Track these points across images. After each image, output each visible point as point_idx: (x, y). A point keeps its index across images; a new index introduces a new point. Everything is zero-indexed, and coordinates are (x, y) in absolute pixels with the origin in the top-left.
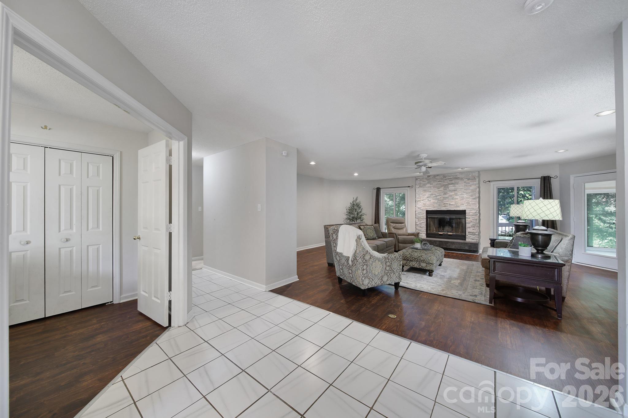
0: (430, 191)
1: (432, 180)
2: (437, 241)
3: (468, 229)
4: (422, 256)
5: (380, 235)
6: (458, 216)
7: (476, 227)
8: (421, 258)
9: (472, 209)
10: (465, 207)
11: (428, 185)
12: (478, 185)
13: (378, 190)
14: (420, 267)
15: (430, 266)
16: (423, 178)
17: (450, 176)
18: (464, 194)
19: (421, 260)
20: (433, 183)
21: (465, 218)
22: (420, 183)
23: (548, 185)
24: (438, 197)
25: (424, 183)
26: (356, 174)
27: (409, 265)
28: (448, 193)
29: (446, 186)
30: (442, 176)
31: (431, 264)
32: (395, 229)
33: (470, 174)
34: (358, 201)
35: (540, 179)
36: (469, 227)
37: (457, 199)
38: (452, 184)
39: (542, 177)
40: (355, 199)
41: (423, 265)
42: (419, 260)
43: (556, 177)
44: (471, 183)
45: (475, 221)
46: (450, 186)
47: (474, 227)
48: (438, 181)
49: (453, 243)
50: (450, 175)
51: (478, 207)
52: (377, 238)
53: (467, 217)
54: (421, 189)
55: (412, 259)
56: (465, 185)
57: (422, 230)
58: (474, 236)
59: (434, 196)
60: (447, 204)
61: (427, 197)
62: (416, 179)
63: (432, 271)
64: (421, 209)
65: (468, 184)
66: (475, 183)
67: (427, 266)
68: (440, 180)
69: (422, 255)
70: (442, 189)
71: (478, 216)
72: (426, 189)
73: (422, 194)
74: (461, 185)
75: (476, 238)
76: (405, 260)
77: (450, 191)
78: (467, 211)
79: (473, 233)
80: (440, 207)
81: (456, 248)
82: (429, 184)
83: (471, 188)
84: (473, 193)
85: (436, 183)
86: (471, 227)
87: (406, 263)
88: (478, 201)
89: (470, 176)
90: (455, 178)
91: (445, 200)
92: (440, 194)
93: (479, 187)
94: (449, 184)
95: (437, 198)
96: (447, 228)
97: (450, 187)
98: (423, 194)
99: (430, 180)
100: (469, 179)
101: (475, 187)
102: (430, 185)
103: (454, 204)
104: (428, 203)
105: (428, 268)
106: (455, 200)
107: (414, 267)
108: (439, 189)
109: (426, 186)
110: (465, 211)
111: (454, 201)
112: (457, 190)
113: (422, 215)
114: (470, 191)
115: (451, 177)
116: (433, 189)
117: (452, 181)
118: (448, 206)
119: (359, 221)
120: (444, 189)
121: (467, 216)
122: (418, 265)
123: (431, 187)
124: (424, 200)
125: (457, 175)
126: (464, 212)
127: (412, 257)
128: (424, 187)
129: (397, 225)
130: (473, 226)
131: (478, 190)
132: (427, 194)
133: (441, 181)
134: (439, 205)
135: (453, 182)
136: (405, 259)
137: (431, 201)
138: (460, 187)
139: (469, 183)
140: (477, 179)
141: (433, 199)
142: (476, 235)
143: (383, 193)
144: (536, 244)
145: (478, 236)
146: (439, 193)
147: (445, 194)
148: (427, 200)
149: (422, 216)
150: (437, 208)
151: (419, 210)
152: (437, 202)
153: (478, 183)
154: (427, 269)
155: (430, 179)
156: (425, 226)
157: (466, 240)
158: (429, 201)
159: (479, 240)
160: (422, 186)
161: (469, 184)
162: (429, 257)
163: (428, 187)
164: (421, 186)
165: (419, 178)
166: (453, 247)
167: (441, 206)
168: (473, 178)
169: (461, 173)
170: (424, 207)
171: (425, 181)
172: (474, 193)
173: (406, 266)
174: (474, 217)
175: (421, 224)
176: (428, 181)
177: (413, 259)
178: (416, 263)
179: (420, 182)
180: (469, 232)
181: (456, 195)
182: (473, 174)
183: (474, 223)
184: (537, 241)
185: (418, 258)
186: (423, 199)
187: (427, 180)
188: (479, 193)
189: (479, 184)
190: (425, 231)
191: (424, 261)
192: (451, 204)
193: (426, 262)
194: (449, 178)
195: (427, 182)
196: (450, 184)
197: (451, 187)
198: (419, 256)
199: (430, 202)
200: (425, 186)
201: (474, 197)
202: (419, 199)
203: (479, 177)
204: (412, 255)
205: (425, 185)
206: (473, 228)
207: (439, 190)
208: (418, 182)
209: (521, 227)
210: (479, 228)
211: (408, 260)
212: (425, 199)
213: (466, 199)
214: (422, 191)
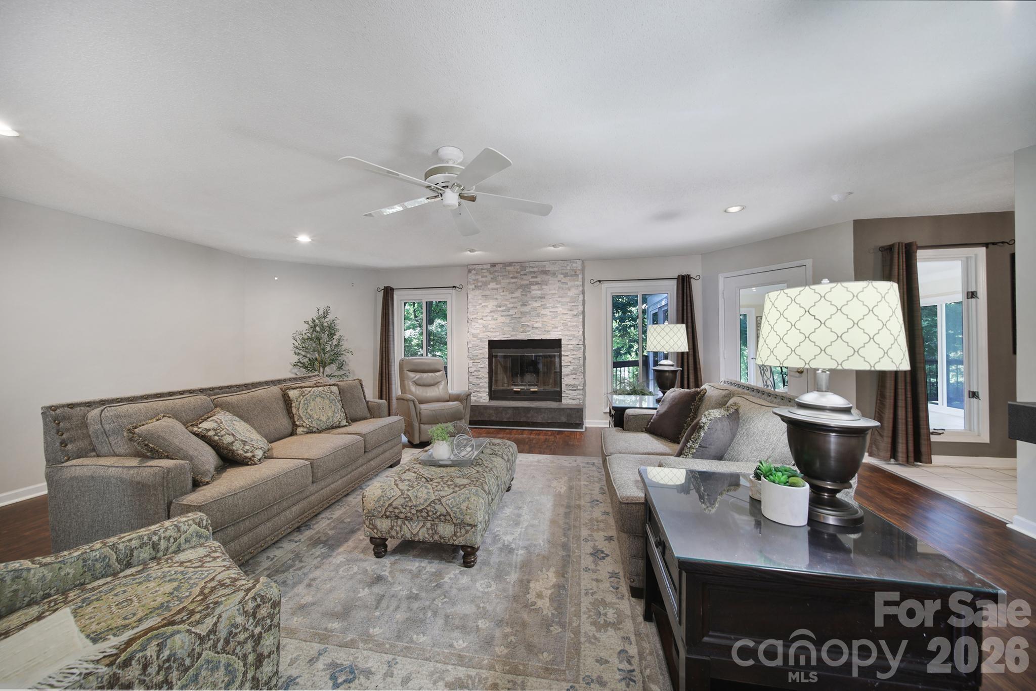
0: (497, 299)
1: (500, 274)
2: (509, 408)
3: (565, 379)
4: (443, 500)
5: (362, 410)
6: (549, 352)
7: (578, 374)
8: (438, 507)
9: (572, 338)
10: (560, 333)
11: (491, 284)
12: (581, 289)
13: (388, 293)
14: (436, 537)
15: (467, 532)
16: (482, 269)
17: (533, 267)
18: (558, 305)
19: (439, 513)
20: (502, 281)
21: (560, 356)
22: (477, 280)
23: (688, 291)
24: (512, 312)
25: (484, 279)
26: (304, 239)
27: (399, 535)
28: (529, 302)
29: (526, 288)
30: (518, 267)
31: (471, 525)
32: (418, 387)
33: (567, 265)
34: (330, 317)
35: (675, 282)
36: (568, 375)
37: (546, 315)
38: (537, 283)
39: (679, 276)
40: (321, 312)
41: (446, 530)
42: (430, 513)
43: (698, 277)
44: (570, 284)
45: (576, 362)
46: (533, 287)
47: (576, 374)
48: (512, 276)
49: (538, 410)
50: (534, 265)
51: (581, 332)
52: (344, 423)
53: (563, 353)
54: (477, 292)
55: (409, 515)
56: (559, 288)
57: (481, 384)
58: (575, 393)
59: (504, 308)
60: (528, 325)
61: (491, 312)
62: (470, 271)
63: (473, 548)
64: (479, 336)
65: (564, 286)
66: (576, 283)
67: (458, 534)
68: (516, 275)
69: (443, 493)
70: (518, 294)
71: (582, 351)
72: (487, 293)
73: (480, 304)
74: (552, 288)
75: (579, 397)
76: (387, 517)
77: (533, 298)
78: (563, 342)
79: (573, 385)
80: (514, 333)
81: (544, 422)
82: (494, 283)
83: (570, 293)
84: (573, 304)
85: (508, 281)
86: (570, 373)
87: (392, 528)
88: (581, 320)
89: (568, 268)
90: (542, 271)
91: (524, 318)
92: (516, 305)
93: (583, 293)
94: (530, 284)
95: (510, 313)
96: (529, 377)
97: (533, 290)
98: (483, 304)
99: (496, 273)
100: (566, 275)
101: (577, 292)
102: (497, 284)
103: (541, 326)
104: (492, 324)
105: (460, 541)
106: (542, 318)
107: (417, 539)
108: (512, 293)
109: (489, 286)
110: (560, 340)
111: (540, 319)
112: (546, 297)
113: (480, 351)
114: (568, 300)
115: (536, 269)
116: (502, 294)
117: (536, 277)
118: (529, 331)
119: (330, 369)
120: (522, 295)
121: (564, 351)
122: (430, 532)
123: (497, 289)
124: (484, 318)
125: (545, 266)
126: (556, 344)
127: (410, 504)
128: (483, 289)
129: (425, 375)
130: (574, 372)
131: (581, 297)
132: (491, 305)
133: (516, 278)
134: (514, 330)
135: (538, 280)
136: (388, 513)
137: (499, 321)
138: (550, 290)
139: (567, 284)
140: (580, 276)
141: (502, 316)
142: (579, 390)
143: (401, 300)
144: (818, 464)
145: (581, 392)
146: (513, 303)
147: (524, 305)
148: (490, 318)
149: (481, 353)
150: (509, 336)
151: (475, 339)
152: (510, 323)
153: (581, 283)
154: (456, 543)
155: (496, 271)
156: (487, 376)
157: (561, 401)
158: (494, 320)
159: (584, 400)
160: (481, 286)
161: (567, 286)
162: (464, 501)
163: (493, 289)
164: (478, 286)
165: (474, 269)
166: (539, 419)
167: (517, 331)
168: (573, 273)
169: (553, 261)
170: (484, 332)
171: (486, 277)
172: (575, 304)
173: (392, 537)
174: (575, 353)
175: (479, 371)
176: (492, 276)
177: (414, 511)
178: (423, 526)
179: (477, 277)
180: (566, 385)
181: (544, 306)
182: (574, 265)
183: (576, 367)
184: (823, 454)
185: (429, 508)
186: (483, 316)
187: (491, 273)
188: (584, 305)
189: (583, 285)
190: (487, 385)
191: (448, 518)
192: (535, 326)
193: (454, 521)
194: (531, 272)
195: (490, 277)
196: (533, 285)
197: (536, 291)
198: (433, 501)
199: (496, 321)
200: (487, 286)
201: (575, 313)
202: (475, 316)
203: (583, 271)
204: (410, 500)
205: (486, 284)
206: (574, 376)
207: (514, 295)
208: (472, 277)
209: (667, 374)
210: (584, 376)
211: (397, 517)
212: (487, 316)
213: (561, 316)
214: (480, 297)
